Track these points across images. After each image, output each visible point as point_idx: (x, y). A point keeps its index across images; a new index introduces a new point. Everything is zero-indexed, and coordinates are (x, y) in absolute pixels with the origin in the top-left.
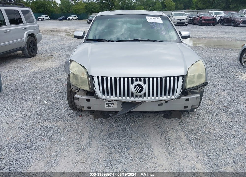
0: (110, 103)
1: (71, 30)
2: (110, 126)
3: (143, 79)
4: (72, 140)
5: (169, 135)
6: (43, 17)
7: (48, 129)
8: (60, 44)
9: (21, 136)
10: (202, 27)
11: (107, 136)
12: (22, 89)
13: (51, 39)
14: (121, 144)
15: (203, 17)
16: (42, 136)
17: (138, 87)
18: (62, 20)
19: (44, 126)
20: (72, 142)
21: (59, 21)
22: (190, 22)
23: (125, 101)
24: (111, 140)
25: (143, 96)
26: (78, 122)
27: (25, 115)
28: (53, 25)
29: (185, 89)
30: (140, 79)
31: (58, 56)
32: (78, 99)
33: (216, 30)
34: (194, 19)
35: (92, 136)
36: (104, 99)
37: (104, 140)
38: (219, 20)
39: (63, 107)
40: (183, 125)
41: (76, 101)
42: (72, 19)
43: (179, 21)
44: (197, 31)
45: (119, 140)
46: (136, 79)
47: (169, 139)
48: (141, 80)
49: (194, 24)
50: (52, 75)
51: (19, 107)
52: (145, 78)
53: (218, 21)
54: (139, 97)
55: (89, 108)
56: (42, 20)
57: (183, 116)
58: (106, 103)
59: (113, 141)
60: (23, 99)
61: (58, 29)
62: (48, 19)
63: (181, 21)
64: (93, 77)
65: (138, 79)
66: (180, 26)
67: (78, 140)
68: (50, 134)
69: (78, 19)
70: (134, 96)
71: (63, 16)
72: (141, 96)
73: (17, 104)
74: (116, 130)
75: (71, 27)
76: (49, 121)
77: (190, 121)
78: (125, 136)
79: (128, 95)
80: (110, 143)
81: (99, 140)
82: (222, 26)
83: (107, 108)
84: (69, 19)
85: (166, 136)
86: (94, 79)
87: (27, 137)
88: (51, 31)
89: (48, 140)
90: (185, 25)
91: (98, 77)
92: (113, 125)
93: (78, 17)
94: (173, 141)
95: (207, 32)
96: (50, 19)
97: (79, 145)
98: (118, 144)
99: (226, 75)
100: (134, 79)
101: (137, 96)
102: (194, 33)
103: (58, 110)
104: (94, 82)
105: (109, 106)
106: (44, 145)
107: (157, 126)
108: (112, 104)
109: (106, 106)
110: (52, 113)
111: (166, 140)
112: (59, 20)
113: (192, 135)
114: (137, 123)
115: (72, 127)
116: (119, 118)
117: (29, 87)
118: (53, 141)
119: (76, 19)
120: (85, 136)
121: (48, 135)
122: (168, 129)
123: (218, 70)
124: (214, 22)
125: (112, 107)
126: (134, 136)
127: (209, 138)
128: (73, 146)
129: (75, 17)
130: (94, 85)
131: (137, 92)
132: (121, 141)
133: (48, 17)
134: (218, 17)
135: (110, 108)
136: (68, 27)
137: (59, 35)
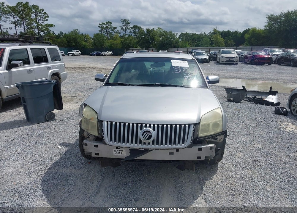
0: (118, 150)
1: (103, 68)
2: (122, 176)
3: (152, 125)
4: (79, 188)
5: (183, 188)
6: (73, 53)
7: (57, 176)
8: (88, 84)
9: (28, 182)
10: (254, 66)
11: (117, 186)
12: (37, 132)
13: (79, 77)
14: (129, 194)
15: (256, 55)
16: (49, 183)
17: (146, 133)
18: (94, 55)
19: (53, 172)
20: (80, 190)
21: (91, 57)
22: (242, 60)
23: (132, 148)
24: (120, 191)
25: (151, 143)
26: (89, 170)
27: (36, 160)
28: (84, 61)
29: (197, 138)
30: (150, 125)
31: (82, 97)
32: (86, 145)
33: (271, 71)
34: (246, 57)
35: (101, 185)
36: (111, 146)
37: (113, 190)
38: (276, 59)
39: (76, 153)
40: (201, 178)
41: (84, 147)
42: (106, 55)
43: (228, 59)
44: (248, 71)
45: (128, 191)
46: (146, 125)
47: (183, 192)
48: (150, 127)
49: (245, 63)
50: (71, 118)
51: (31, 151)
52: (154, 125)
53: (274, 60)
54: (147, 144)
55: (97, 154)
56: (72, 55)
57: (205, 168)
58: (114, 149)
59: (122, 191)
60: (36, 143)
61: (88, 66)
62: (78, 54)
63: (229, 59)
64: (103, 121)
65: (148, 125)
66: (228, 66)
67: (85, 188)
68: (58, 181)
69: (113, 55)
70: (142, 143)
71: (96, 51)
72: (149, 144)
73: (30, 148)
74: (127, 180)
75: (104, 64)
76: (59, 167)
77: (210, 174)
78: (135, 187)
79: (136, 142)
80: (118, 194)
81: (107, 189)
82: (279, 66)
83: (115, 155)
84: (102, 54)
85: (180, 189)
86: (103, 124)
87: (34, 183)
88: (80, 68)
89: (55, 187)
90: (235, 64)
91: (107, 122)
92: (126, 174)
93: (112, 53)
94: (186, 194)
95: (260, 72)
96: (81, 55)
97: (86, 193)
98: (127, 194)
99: (268, 125)
100: (144, 125)
101: (145, 143)
102: (244, 74)
103: (71, 156)
104: (103, 127)
105: (118, 153)
106: (49, 192)
107: (173, 178)
108: (120, 151)
109: (114, 153)
110: (64, 159)
111: (180, 193)
112: (91, 55)
113: (209, 188)
114: (152, 174)
115: (82, 174)
116: (134, 168)
117: (45, 130)
118: (59, 188)
119: (110, 55)
120: (94, 184)
121: (55, 181)
122: (184, 182)
123: (260, 119)
124: (270, 61)
125: (120, 155)
126: (146, 188)
127: (226, 193)
128: (79, 194)
129: (109, 52)
130: (102, 130)
131: (145, 139)
132: (130, 192)
133: (80, 52)
134: (275, 56)
135: (118, 155)
136: (100, 64)
137: (89, 73)
